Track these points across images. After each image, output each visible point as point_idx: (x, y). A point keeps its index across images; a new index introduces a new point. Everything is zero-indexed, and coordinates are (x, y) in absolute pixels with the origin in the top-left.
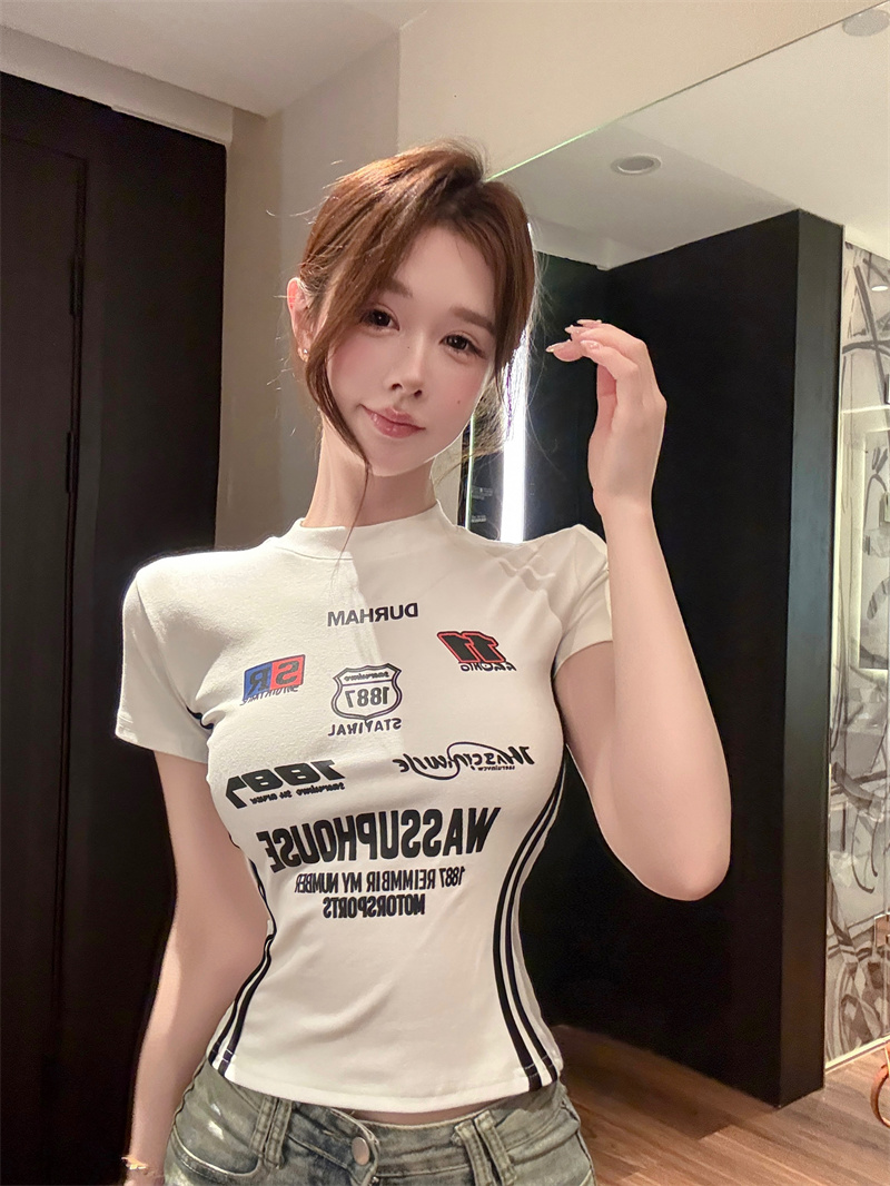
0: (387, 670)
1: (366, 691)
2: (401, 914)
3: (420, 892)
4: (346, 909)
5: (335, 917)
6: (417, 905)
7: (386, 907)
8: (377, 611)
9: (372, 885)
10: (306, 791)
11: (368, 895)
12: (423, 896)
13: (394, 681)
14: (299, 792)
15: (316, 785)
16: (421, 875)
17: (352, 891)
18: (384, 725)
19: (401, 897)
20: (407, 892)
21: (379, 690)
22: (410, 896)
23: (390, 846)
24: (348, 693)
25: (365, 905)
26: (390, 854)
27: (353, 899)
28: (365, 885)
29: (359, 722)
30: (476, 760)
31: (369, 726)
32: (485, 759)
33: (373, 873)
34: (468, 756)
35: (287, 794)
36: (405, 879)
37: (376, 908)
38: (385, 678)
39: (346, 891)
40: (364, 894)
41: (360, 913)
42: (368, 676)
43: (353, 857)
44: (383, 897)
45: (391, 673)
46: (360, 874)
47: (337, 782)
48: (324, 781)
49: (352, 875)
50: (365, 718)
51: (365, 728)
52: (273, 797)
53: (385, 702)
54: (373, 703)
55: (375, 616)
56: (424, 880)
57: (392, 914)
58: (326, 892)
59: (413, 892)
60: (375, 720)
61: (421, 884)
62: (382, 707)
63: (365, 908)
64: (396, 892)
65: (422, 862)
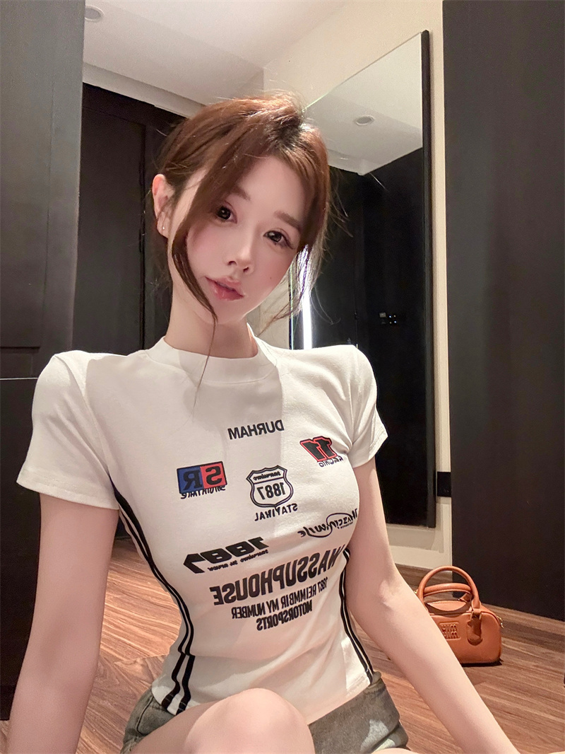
0: (278, 470)
1: (269, 486)
2: (301, 615)
3: (309, 600)
4: (272, 622)
5: (265, 628)
6: (308, 607)
7: (293, 614)
8: (258, 425)
9: (285, 603)
10: (246, 559)
11: (283, 610)
12: (311, 601)
13: (284, 477)
14: (242, 560)
15: (252, 554)
16: (309, 590)
17: (274, 611)
18: (287, 509)
19: (300, 606)
20: (304, 601)
21: (277, 485)
22: (305, 603)
23: (291, 578)
24: (259, 489)
25: (282, 616)
26: (291, 583)
27: (275, 615)
28: (280, 605)
29: (272, 509)
30: (339, 523)
31: (278, 510)
32: (343, 521)
33: (284, 597)
34: (336, 521)
35: (235, 563)
36: (302, 595)
37: (288, 616)
38: (278, 476)
39: (270, 612)
40: (281, 610)
41: (280, 622)
42: (267, 476)
43: (270, 591)
44: (291, 609)
45: (282, 472)
46: (277, 600)
47: (264, 550)
48: (257, 551)
49: (272, 601)
50: (274, 506)
51: (276, 513)
52: (226, 566)
53: (284, 493)
54: (277, 495)
55: (258, 431)
56: (311, 592)
57: (296, 617)
58: (257, 615)
59: (306, 601)
60: (281, 506)
61: (309, 595)
62: (282, 497)
63: (282, 618)
64: (298, 604)
65: (310, 582)
